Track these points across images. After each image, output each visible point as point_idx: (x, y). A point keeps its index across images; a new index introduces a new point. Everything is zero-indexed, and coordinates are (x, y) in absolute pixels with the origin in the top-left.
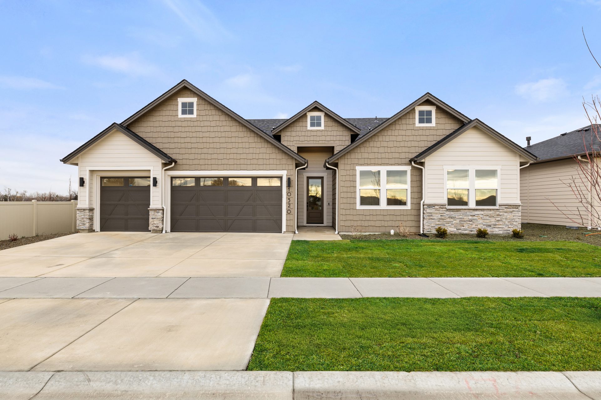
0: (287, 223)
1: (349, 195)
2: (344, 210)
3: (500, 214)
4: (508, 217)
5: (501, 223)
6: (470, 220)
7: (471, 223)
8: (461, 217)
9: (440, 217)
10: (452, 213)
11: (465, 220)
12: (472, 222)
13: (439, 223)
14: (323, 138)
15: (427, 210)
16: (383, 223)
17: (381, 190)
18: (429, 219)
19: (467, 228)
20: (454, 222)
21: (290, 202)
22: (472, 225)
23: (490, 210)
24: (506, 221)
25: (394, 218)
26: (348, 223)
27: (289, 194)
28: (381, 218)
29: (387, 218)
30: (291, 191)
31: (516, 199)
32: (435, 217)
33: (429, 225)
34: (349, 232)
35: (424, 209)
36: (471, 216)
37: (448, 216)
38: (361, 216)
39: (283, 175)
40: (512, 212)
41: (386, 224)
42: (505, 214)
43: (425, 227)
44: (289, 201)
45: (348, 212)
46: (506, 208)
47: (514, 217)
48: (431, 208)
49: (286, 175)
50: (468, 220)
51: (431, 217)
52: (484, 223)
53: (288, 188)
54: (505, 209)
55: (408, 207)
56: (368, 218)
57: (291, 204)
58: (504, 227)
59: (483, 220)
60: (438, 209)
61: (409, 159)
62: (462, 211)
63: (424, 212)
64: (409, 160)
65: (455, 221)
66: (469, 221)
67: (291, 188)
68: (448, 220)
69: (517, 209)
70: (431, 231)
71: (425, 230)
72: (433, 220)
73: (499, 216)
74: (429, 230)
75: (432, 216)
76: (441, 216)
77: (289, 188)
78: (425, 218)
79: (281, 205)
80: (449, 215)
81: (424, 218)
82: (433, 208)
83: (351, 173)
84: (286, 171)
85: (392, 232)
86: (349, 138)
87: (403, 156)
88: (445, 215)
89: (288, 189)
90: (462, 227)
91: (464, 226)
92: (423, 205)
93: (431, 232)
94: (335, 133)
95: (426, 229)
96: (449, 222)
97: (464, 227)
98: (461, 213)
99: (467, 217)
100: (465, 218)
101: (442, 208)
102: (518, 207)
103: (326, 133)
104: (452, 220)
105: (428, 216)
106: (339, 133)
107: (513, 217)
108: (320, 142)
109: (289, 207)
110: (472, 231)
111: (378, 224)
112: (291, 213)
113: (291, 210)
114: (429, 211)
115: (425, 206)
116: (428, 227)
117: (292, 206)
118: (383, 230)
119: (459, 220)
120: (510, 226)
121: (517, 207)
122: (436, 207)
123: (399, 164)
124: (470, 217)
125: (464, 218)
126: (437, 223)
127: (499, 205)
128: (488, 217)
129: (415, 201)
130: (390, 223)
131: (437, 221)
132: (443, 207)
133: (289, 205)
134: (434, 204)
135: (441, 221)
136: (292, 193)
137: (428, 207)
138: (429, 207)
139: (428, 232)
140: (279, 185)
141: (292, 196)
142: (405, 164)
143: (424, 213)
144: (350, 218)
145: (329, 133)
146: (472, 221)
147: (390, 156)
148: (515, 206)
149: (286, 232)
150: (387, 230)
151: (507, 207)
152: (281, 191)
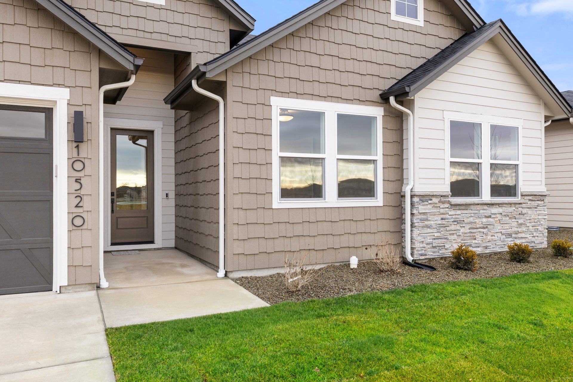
0: (70, 257)
1: (255, 171)
2: (242, 212)
3: (524, 211)
4: (532, 217)
5: (524, 230)
6: (485, 226)
7: (485, 231)
8: (471, 219)
9: (440, 222)
10: (459, 212)
11: (478, 226)
12: (487, 229)
13: (439, 234)
14: (163, 27)
15: (420, 207)
16: (331, 242)
17: (326, 161)
18: (423, 227)
19: (480, 242)
20: (462, 230)
21: (82, 192)
22: (487, 234)
23: (511, 204)
24: (530, 224)
25: (353, 227)
26: (252, 247)
27: (78, 166)
28: (325, 228)
29: (338, 228)
30: (83, 154)
31: (539, 183)
32: (432, 222)
33: (423, 240)
34: (255, 271)
35: (412, 204)
36: (486, 217)
37: (453, 220)
38: (282, 227)
39: (56, 102)
40: (536, 208)
41: (337, 242)
42: (530, 212)
43: (417, 245)
44: (78, 186)
45: (252, 217)
46: (530, 200)
47: (540, 217)
48: (426, 203)
49: (66, 102)
50: (482, 225)
51: (426, 223)
52: (503, 231)
53: (75, 144)
54: (529, 202)
55: (379, 200)
56: (298, 230)
57: (85, 198)
58: (528, 236)
59: (502, 225)
60: (436, 203)
61: (381, 92)
62: (472, 207)
63: (415, 211)
64: (380, 95)
65: (463, 228)
66: (483, 228)
67: (83, 146)
68: (453, 227)
69: (543, 202)
70: (426, 253)
71: (416, 252)
72: (429, 229)
73: (521, 216)
74: (423, 252)
75: (427, 220)
76: (442, 219)
77: (77, 147)
78: (416, 224)
79: (50, 202)
80: (454, 217)
81: (412, 226)
82: (430, 202)
83: (259, 112)
84: (68, 90)
85: (354, 262)
86: (225, 38)
87: (368, 82)
88: (447, 216)
89: (75, 150)
90: (474, 241)
91: (475, 239)
92: (412, 197)
93: (426, 255)
94: (193, 20)
95: (418, 251)
96: (455, 232)
97: (476, 241)
98: (471, 212)
99: (480, 220)
100: (477, 221)
101: (443, 203)
102: (544, 198)
103: (170, 17)
104: (458, 227)
105: (421, 220)
106: (201, 22)
107: (538, 217)
108: (154, 36)
109: (76, 206)
110: (486, 248)
111: (320, 243)
112: (84, 227)
113: (84, 215)
114: (422, 208)
115: (416, 199)
116: (421, 245)
117: (87, 203)
118: (331, 258)
119: (468, 226)
120: (535, 234)
121: (542, 198)
122: (435, 200)
123: (361, 102)
124: (484, 220)
125: (475, 223)
126: (436, 235)
127: (522, 195)
128: (508, 218)
129: (392, 188)
130: (345, 241)
131: (435, 230)
132: (445, 199)
133: (78, 199)
134: (431, 194)
135: (442, 229)
136: (87, 162)
137: (420, 200)
138: (423, 201)
139: (422, 255)
140: (41, 134)
141: (87, 171)
142: (371, 103)
143: (412, 214)
144: (259, 231)
145: (178, 18)
146: (487, 227)
147: (345, 79)
148: (540, 197)
149: (70, 288)
150: (340, 257)
151: (530, 198)
152: (50, 154)
